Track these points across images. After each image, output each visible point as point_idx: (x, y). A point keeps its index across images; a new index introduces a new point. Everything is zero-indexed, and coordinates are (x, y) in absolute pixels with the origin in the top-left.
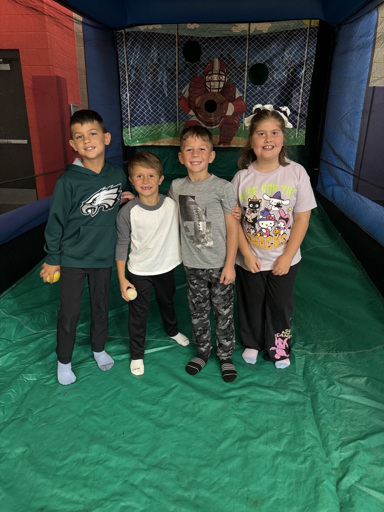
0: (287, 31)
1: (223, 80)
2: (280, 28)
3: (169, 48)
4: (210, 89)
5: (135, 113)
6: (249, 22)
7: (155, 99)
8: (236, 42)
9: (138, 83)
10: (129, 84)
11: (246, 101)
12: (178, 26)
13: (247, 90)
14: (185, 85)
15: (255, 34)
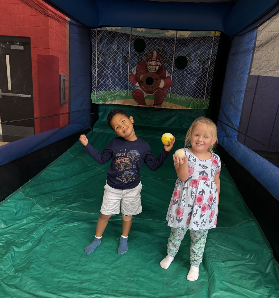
0: (200, 37)
1: (159, 65)
2: (196, 35)
3: (125, 42)
4: (150, 70)
5: (100, 82)
6: (177, 30)
7: (114, 74)
8: (168, 42)
9: (103, 63)
10: (97, 63)
11: (172, 79)
12: (131, 29)
13: (173, 72)
14: (134, 67)
15: (180, 37)
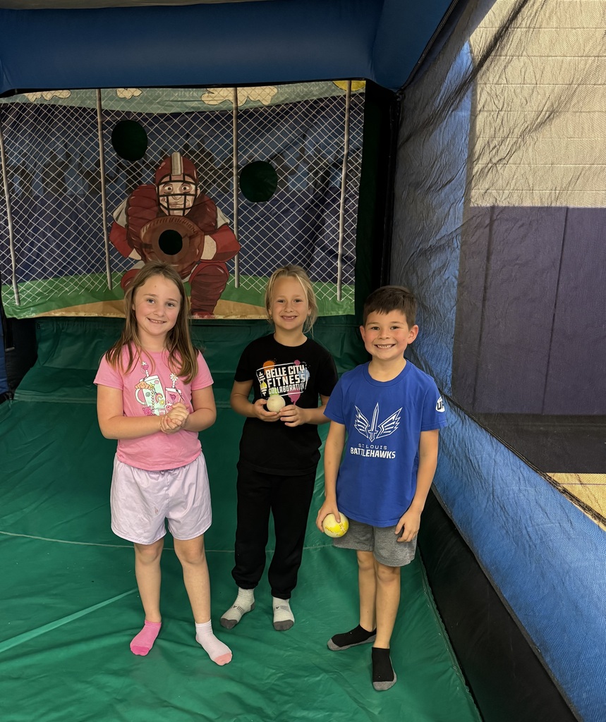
0: (307, 102)
1: (193, 192)
2: (293, 96)
3: (85, 134)
4: (168, 209)
5: (23, 255)
6: (235, 86)
7: (62, 229)
8: (212, 122)
9: (28, 198)
10: (10, 201)
11: (238, 232)
12: (100, 93)
13: (239, 212)
14: (118, 203)
15: (247, 106)
